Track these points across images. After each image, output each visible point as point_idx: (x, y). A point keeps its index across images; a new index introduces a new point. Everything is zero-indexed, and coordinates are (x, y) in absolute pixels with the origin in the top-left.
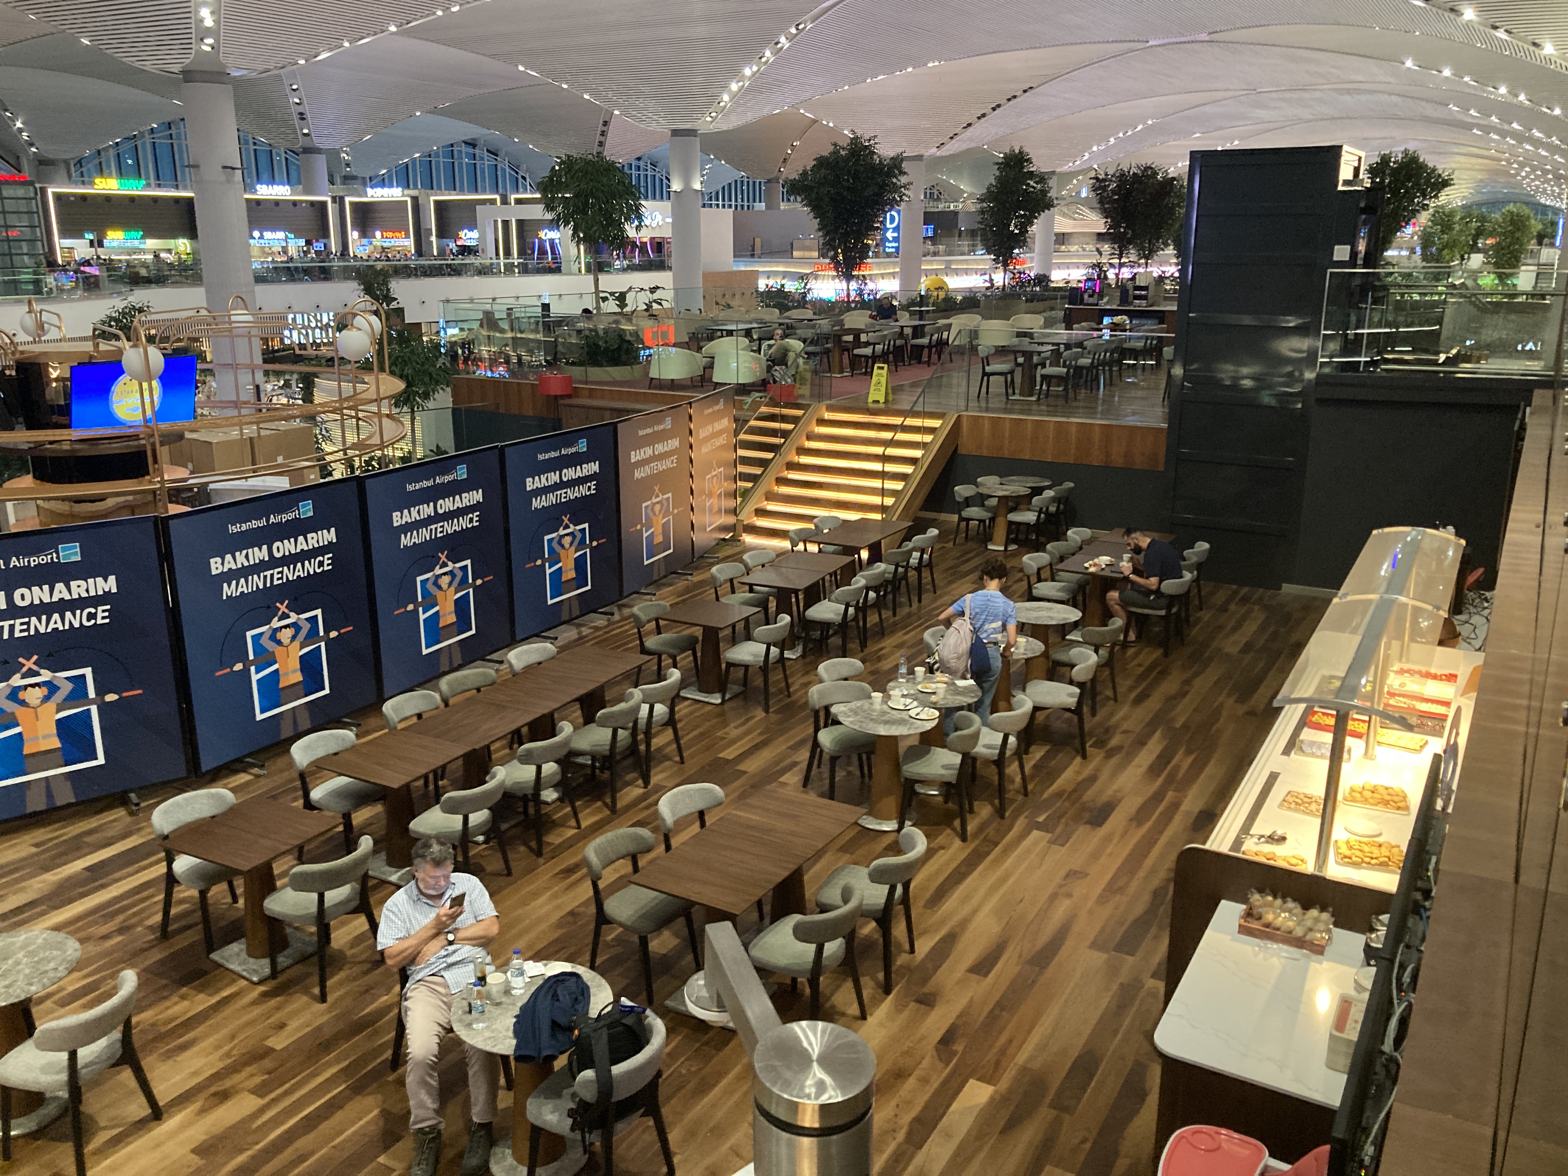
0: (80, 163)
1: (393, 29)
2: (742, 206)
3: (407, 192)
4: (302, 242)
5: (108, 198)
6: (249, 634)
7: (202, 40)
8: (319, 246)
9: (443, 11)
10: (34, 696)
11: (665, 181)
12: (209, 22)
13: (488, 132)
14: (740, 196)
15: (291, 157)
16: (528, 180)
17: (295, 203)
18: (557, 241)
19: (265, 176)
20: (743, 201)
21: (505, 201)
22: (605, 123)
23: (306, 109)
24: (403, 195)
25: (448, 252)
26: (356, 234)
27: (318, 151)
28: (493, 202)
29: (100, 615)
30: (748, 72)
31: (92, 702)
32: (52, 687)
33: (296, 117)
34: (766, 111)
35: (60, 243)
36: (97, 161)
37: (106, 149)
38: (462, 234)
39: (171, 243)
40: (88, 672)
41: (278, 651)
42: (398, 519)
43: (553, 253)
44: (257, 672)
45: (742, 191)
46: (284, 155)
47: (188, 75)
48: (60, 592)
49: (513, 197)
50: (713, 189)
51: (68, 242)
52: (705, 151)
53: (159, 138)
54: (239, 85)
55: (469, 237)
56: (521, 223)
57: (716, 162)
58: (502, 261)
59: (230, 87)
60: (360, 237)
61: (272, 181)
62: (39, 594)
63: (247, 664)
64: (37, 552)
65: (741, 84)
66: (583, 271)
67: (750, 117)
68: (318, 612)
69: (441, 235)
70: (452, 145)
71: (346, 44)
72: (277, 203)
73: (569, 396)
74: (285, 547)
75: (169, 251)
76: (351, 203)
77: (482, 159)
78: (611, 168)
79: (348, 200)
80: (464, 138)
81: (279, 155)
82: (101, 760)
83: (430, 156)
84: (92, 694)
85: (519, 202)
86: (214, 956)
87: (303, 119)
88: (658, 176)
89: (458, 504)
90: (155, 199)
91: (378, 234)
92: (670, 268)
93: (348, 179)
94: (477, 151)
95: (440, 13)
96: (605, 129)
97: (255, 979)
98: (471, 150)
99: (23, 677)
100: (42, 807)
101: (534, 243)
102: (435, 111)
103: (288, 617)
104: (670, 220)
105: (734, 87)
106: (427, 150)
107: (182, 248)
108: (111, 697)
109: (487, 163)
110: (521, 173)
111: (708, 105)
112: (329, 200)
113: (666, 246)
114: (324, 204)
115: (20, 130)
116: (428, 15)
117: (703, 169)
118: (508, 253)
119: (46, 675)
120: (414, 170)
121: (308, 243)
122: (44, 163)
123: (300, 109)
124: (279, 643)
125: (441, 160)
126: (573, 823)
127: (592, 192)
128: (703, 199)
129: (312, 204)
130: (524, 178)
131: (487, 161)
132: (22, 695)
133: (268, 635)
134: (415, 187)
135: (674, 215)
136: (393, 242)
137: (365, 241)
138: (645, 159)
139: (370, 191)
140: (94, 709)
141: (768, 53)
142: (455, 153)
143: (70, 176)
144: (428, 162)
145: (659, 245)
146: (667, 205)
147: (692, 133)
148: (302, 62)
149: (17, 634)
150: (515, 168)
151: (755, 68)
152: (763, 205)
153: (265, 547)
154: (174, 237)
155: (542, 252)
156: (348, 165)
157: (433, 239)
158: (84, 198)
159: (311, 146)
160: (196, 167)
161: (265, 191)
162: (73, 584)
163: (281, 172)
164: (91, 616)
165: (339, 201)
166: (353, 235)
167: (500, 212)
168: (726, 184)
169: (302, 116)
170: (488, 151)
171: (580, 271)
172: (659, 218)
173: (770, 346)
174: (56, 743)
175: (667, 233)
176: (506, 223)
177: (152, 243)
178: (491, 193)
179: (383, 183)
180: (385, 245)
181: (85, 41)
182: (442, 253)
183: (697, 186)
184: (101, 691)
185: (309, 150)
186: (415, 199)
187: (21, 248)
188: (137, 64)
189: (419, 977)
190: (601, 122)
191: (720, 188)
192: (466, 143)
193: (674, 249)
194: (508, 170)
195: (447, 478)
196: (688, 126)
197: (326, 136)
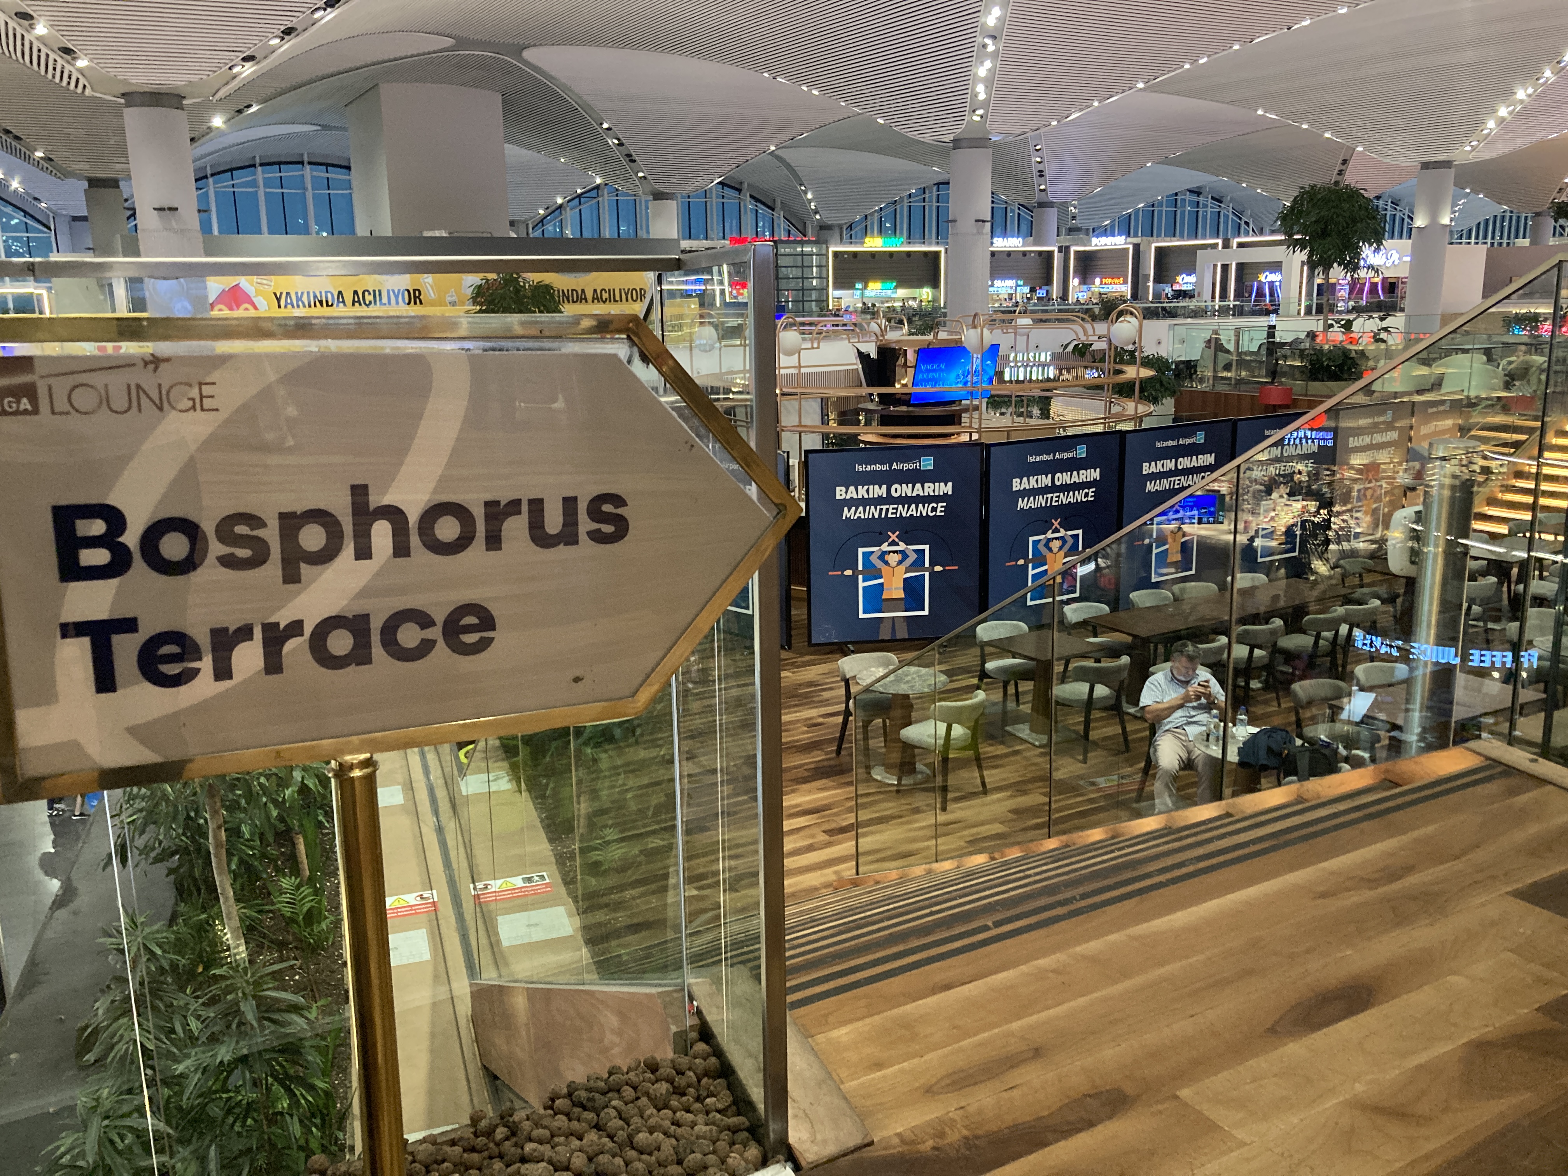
0: (850, 227)
1: (1141, 85)
2: (1500, 244)
3: (1129, 240)
4: (1027, 289)
5: (873, 255)
6: (1031, 539)
7: (974, 111)
8: (1041, 293)
9: (1191, 64)
10: (893, 559)
11: (1407, 220)
12: (982, 96)
13: (1216, 178)
14: (1498, 234)
15: (1024, 213)
16: (1251, 225)
17: (1024, 254)
18: (1277, 284)
19: (998, 231)
20: (1501, 238)
21: (1226, 245)
22: (1345, 162)
23: (1045, 167)
24: (1126, 243)
25: (1163, 296)
26: (1076, 281)
27: (1050, 205)
28: (1214, 246)
29: (939, 509)
30: (1521, 94)
31: (926, 570)
32: (904, 555)
33: (1035, 174)
34: (1540, 136)
35: (833, 293)
36: (864, 225)
37: (872, 214)
38: (1179, 279)
39: (916, 292)
40: (926, 547)
41: (1049, 556)
42: (1147, 468)
43: (1272, 295)
44: (1033, 569)
45: (1502, 227)
46: (1017, 211)
47: (957, 143)
48: (918, 490)
49: (1235, 241)
50: (1465, 228)
51: (838, 293)
52: (1460, 184)
53: (915, 202)
54: (997, 148)
55: (1185, 281)
56: (1241, 267)
57: (1472, 196)
58: (1217, 303)
59: (990, 150)
60: (1080, 284)
61: (1005, 234)
62: (905, 490)
63: (1027, 561)
64: (908, 461)
65: (1512, 108)
66: (1302, 312)
67: (1520, 143)
68: (1080, 532)
69: (1158, 280)
70: (1176, 194)
71: (1096, 104)
72: (1009, 254)
73: (1287, 407)
74: (1063, 478)
75: (914, 299)
76: (1076, 252)
77: (1205, 206)
78: (1354, 195)
79: (1073, 249)
80: (1189, 186)
81: (1013, 211)
82: (926, 612)
83: (1153, 206)
84: (927, 564)
85: (1241, 245)
86: (1008, 728)
87: (1041, 176)
88: (1398, 214)
89: (1194, 464)
90: (909, 254)
91: (1097, 281)
92: (1402, 310)
93: (1072, 230)
94: (1201, 199)
95: (1187, 66)
96: (1343, 167)
97: (1037, 743)
98: (1194, 198)
99: (889, 545)
100: (888, 638)
101: (1252, 286)
102: (1167, 161)
103: (1059, 531)
104: (1408, 259)
105: (1503, 112)
106: (1151, 200)
107: (924, 297)
108: (938, 568)
109: (1209, 210)
110: (1244, 219)
111: (1468, 134)
112: (1056, 249)
113: (1400, 286)
114: (1050, 254)
115: (810, 201)
116: (1175, 69)
117: (1454, 204)
118: (1224, 295)
119: (902, 546)
120: (1137, 220)
121: (1033, 290)
122: (824, 227)
123: (1040, 167)
124: (1050, 550)
125: (1164, 208)
126: (1275, 703)
127: (1332, 218)
128: (1452, 238)
129: (1040, 253)
130: (1247, 224)
131: (1211, 208)
132: (887, 557)
133: (1043, 542)
134: (1136, 236)
135: (1413, 255)
136: (1111, 288)
137: (1084, 288)
138: (1385, 197)
139: (1094, 240)
140: (927, 574)
141: (1548, 73)
142: (1179, 202)
143: (841, 239)
144: (1150, 214)
145: (1391, 287)
146: (1406, 243)
147: (1446, 164)
148: (1054, 123)
149: (890, 516)
150: (1238, 214)
151: (1530, 90)
152: (1526, 242)
153: (1050, 476)
154: (920, 286)
155: (1260, 294)
156: (1074, 218)
157: (1151, 284)
158: (855, 254)
159: (1045, 200)
160: (954, 221)
161: (1002, 244)
162: (926, 485)
163: (1013, 225)
164: (934, 509)
165: (1064, 250)
166: (1074, 282)
167: (1220, 257)
168: (1481, 219)
169: (1041, 174)
170: (1212, 198)
171: (1299, 313)
172: (1396, 256)
173: (1510, 363)
174: (902, 595)
175: (1403, 272)
176: (1225, 268)
177: (902, 293)
178: (1211, 237)
179: (1106, 232)
180: (1102, 291)
181: (881, 121)
182: (1157, 296)
183: (1445, 221)
184: (933, 563)
185: (1041, 205)
186: (1137, 247)
187: (811, 296)
188: (919, 138)
189: (1167, 728)
190: (1340, 161)
191: (1474, 225)
192: (1190, 191)
193: (1408, 289)
194: (1231, 216)
195: (1188, 441)
196: (1442, 157)
197: (1062, 190)
